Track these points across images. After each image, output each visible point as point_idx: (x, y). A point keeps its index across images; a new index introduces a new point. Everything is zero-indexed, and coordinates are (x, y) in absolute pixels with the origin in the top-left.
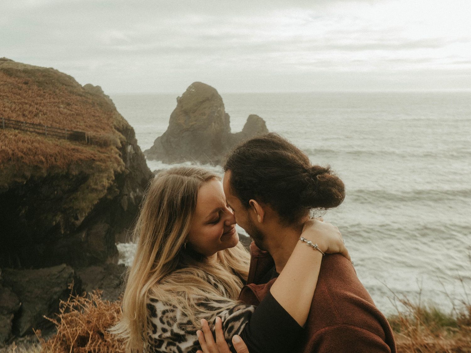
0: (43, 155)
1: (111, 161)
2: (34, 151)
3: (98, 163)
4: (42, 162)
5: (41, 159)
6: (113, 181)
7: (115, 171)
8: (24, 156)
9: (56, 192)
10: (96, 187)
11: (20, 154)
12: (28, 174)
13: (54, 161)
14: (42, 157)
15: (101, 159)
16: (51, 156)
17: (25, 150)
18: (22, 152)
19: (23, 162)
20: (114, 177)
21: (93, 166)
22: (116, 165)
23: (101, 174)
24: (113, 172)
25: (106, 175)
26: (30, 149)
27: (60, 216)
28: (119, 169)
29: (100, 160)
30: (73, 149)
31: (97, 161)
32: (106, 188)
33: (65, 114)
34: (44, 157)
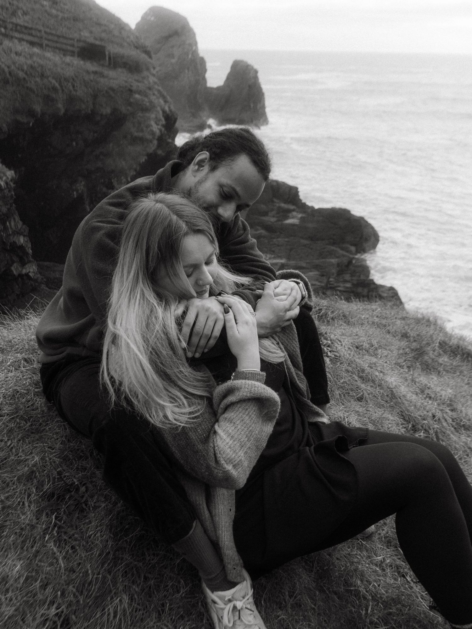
0: (53, 78)
1: (154, 94)
2: (39, 69)
3: (137, 96)
4: (54, 89)
5: (54, 85)
6: (163, 126)
7: (164, 112)
8: (27, 78)
9: (74, 143)
10: (141, 134)
11: (21, 74)
12: (38, 108)
13: (71, 88)
14: (54, 81)
15: (141, 91)
16: (66, 80)
17: (25, 68)
18: (23, 70)
19: (27, 88)
20: (163, 119)
21: (132, 100)
22: (162, 102)
23: (147, 115)
24: (161, 112)
25: (153, 116)
26: (32, 67)
27: (83, 183)
28: (167, 109)
29: (140, 93)
30: (95, 73)
31: (135, 93)
32: (156, 137)
33: (57, 16)
34: (56, 81)
